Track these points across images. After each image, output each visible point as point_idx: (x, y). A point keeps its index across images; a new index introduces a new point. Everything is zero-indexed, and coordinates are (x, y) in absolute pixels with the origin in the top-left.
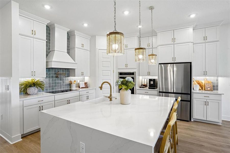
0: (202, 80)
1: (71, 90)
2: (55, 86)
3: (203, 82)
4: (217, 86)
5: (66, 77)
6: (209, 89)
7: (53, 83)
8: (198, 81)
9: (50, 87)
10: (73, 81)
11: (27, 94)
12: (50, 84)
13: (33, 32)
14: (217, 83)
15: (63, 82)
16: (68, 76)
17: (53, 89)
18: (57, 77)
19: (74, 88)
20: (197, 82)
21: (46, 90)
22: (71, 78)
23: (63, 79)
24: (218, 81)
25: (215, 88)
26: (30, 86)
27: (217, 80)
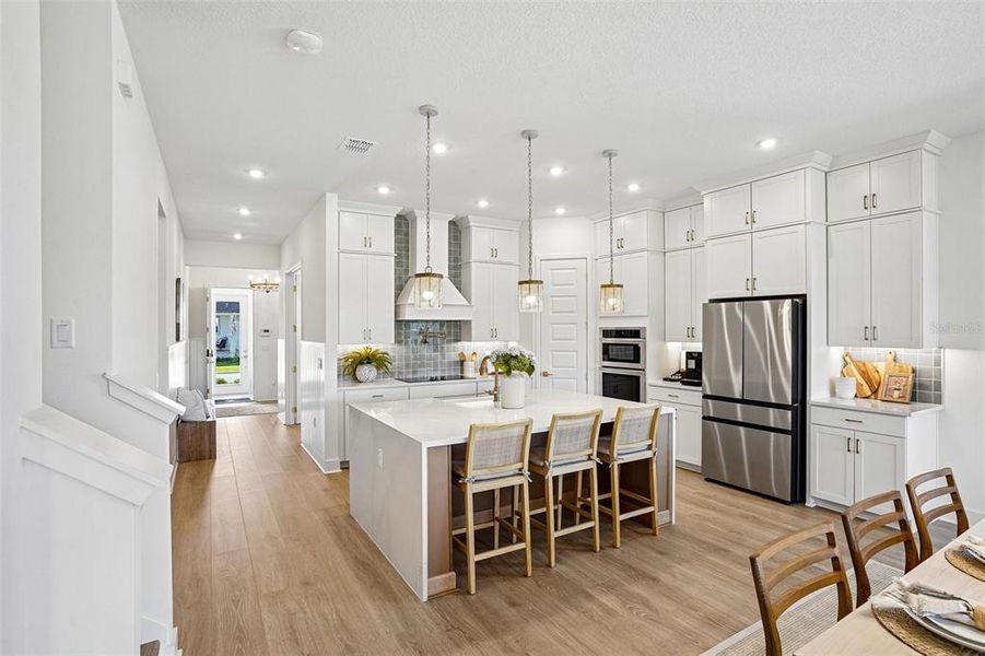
0: (879, 361)
1: (462, 378)
2: (421, 366)
3: (881, 367)
4: (938, 386)
5: (449, 341)
6: (896, 393)
7: (415, 359)
8: (864, 364)
9: (407, 366)
10: (468, 354)
11: (356, 380)
12: (408, 358)
13: (367, 242)
14: (939, 374)
15: (443, 357)
16: (457, 341)
17: (414, 372)
18: (425, 342)
19: (471, 370)
20: (858, 368)
21: (400, 373)
22: (465, 347)
23: (442, 348)
24: (940, 365)
25: (930, 395)
26: (361, 363)
27: (938, 363)
